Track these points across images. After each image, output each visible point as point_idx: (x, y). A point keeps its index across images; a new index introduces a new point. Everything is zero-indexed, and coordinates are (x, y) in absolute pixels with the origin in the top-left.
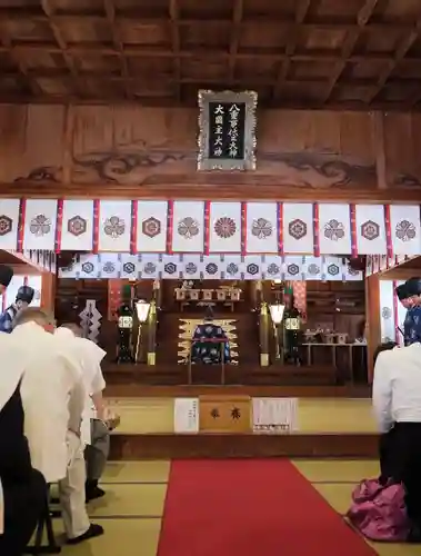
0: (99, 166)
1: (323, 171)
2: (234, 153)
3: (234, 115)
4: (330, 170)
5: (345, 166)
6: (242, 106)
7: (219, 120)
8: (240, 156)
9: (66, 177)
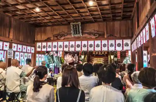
0: (57, 37)
1: (94, 35)
2: (78, 33)
3: (77, 27)
4: (96, 35)
5: (98, 34)
6: (78, 25)
7: (75, 28)
8: (79, 33)
9: (52, 39)
